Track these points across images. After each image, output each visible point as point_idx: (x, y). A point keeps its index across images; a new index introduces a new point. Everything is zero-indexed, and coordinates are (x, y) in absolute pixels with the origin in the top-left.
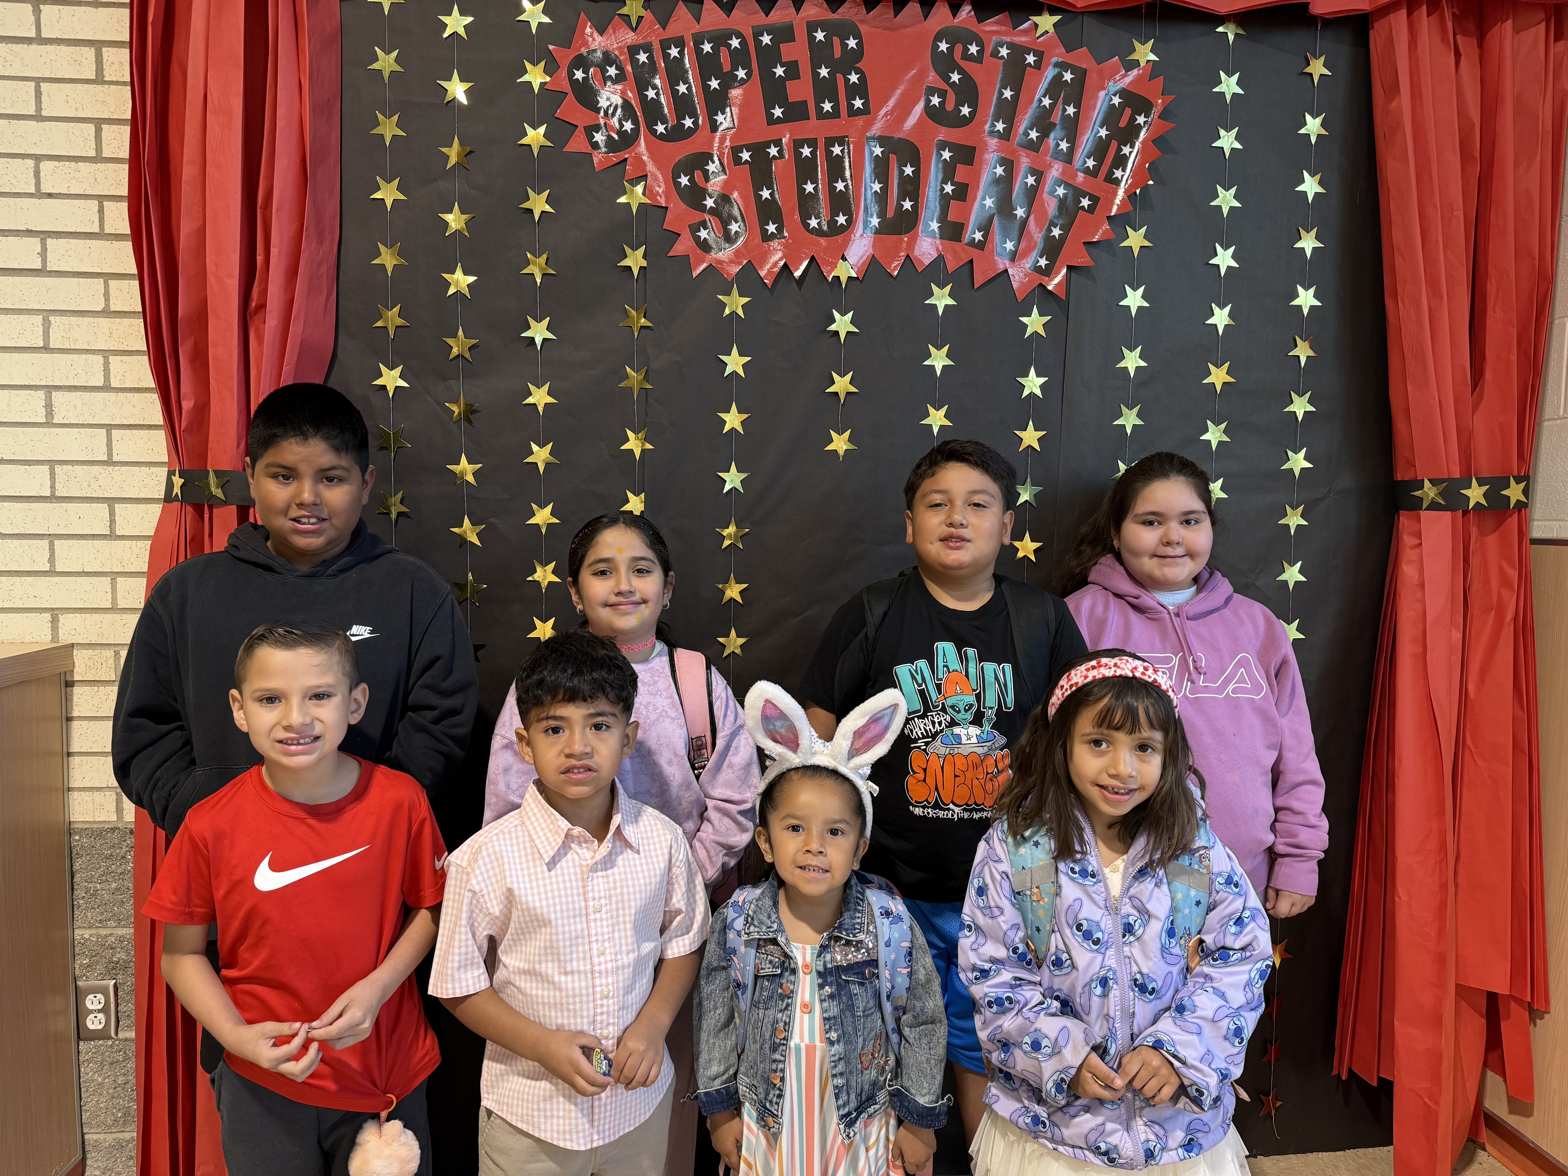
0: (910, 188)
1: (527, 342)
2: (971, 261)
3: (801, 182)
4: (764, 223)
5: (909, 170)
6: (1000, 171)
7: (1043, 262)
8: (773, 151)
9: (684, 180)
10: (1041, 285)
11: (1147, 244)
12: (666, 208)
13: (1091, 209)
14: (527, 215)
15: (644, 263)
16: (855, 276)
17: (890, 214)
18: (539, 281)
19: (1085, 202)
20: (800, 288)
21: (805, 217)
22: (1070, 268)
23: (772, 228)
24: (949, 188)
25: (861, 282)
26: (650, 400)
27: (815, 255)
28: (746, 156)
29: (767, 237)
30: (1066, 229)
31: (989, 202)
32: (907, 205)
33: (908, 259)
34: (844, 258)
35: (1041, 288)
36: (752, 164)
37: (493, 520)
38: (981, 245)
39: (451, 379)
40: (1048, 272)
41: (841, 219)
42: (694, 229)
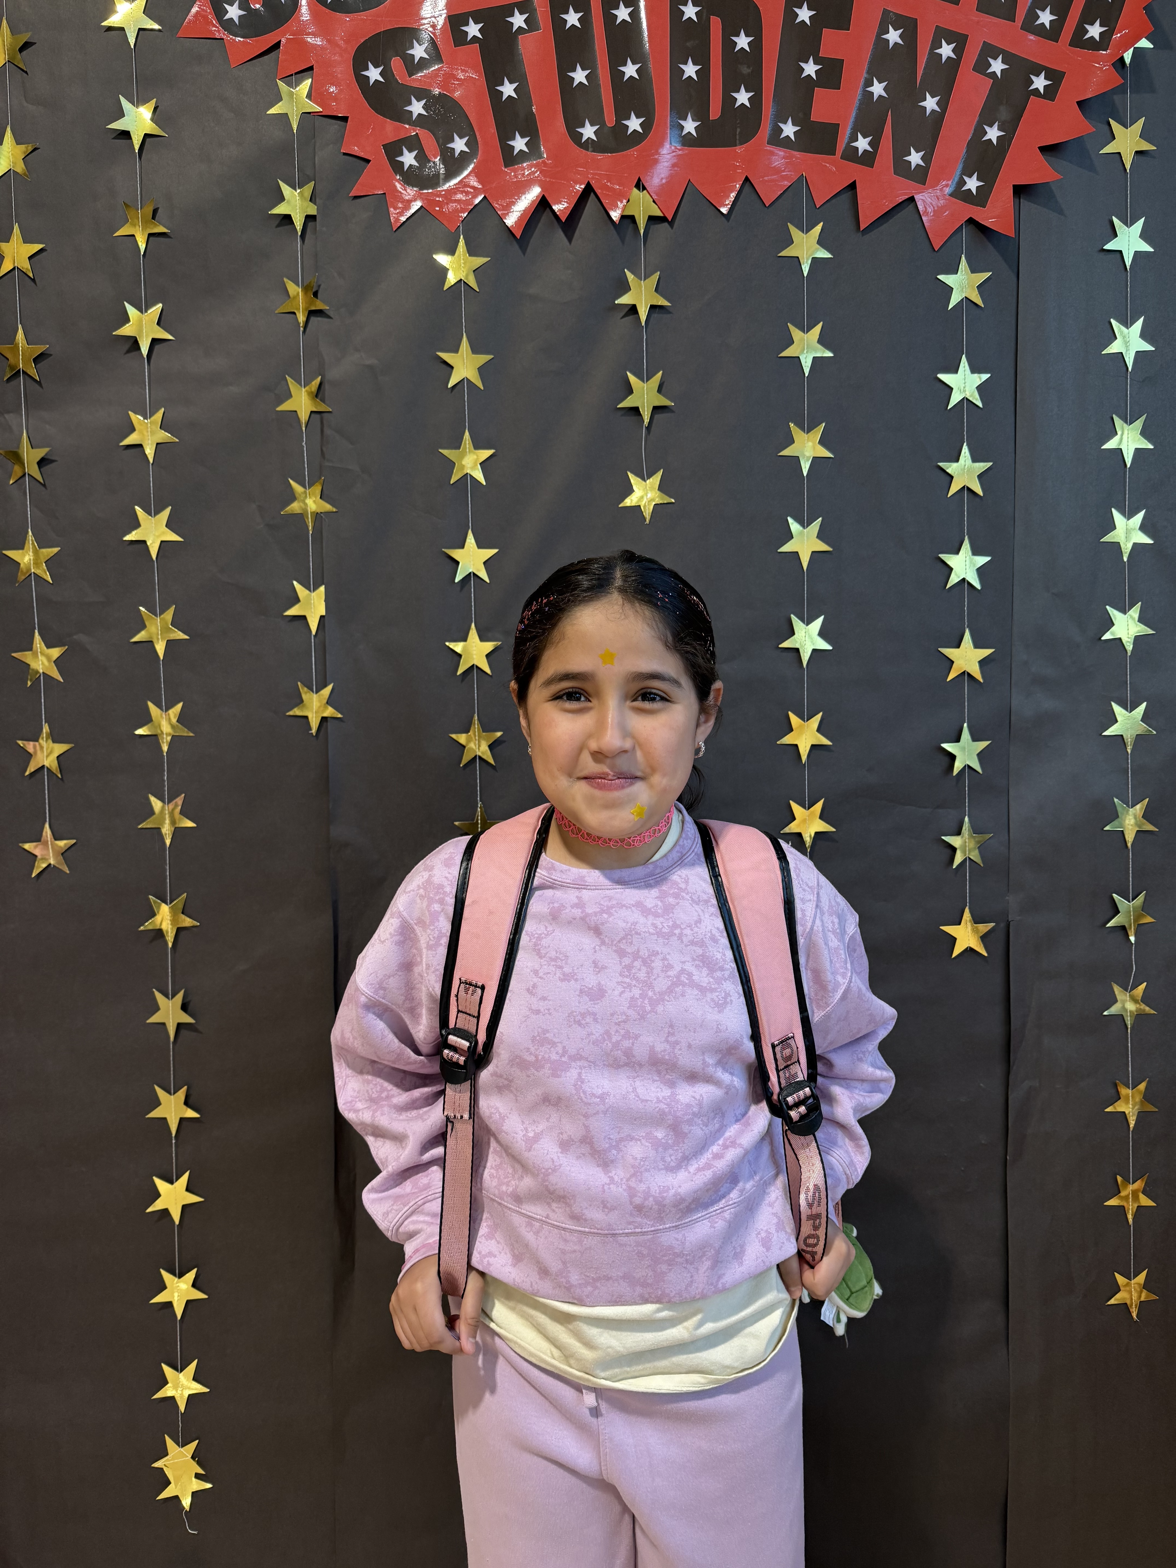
0: (745, 70)
1: (127, 346)
2: (853, 186)
3: (565, 68)
4: (505, 136)
5: (743, 42)
6: (893, 36)
7: (972, 184)
8: (518, 20)
9: (374, 74)
10: (971, 221)
11: (1146, 146)
12: (345, 119)
13: (1050, 93)
14: (122, 142)
15: (312, 210)
16: (660, 214)
17: (715, 112)
18: (142, 246)
19: (1040, 83)
20: (569, 235)
21: (573, 124)
22: (1020, 191)
23: (519, 144)
24: (810, 69)
25: (671, 223)
26: (327, 431)
27: (593, 183)
28: (473, 30)
29: (510, 158)
30: (1010, 129)
31: (878, 89)
32: (743, 97)
33: (747, 187)
34: (640, 186)
35: (972, 227)
36: (483, 43)
37: (81, 637)
38: (868, 159)
39: (8, 412)
40: (981, 198)
41: (634, 124)
42: (393, 150)
